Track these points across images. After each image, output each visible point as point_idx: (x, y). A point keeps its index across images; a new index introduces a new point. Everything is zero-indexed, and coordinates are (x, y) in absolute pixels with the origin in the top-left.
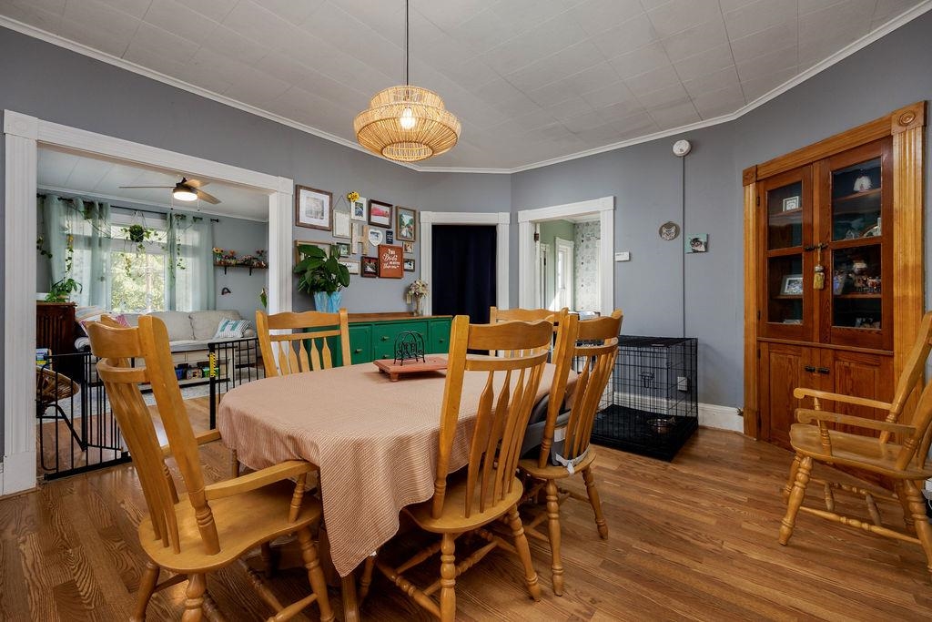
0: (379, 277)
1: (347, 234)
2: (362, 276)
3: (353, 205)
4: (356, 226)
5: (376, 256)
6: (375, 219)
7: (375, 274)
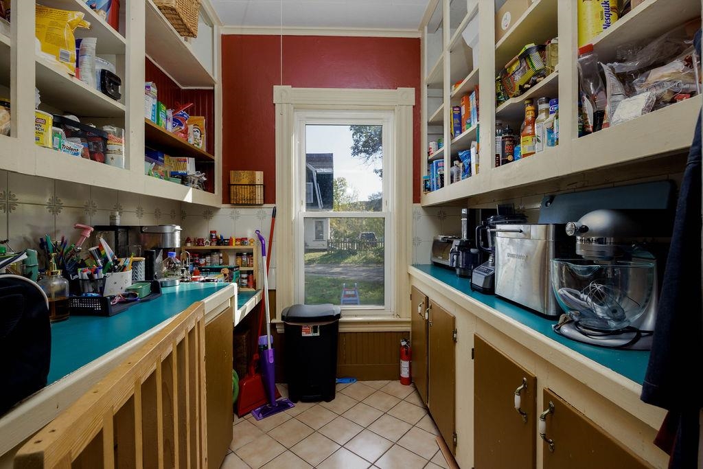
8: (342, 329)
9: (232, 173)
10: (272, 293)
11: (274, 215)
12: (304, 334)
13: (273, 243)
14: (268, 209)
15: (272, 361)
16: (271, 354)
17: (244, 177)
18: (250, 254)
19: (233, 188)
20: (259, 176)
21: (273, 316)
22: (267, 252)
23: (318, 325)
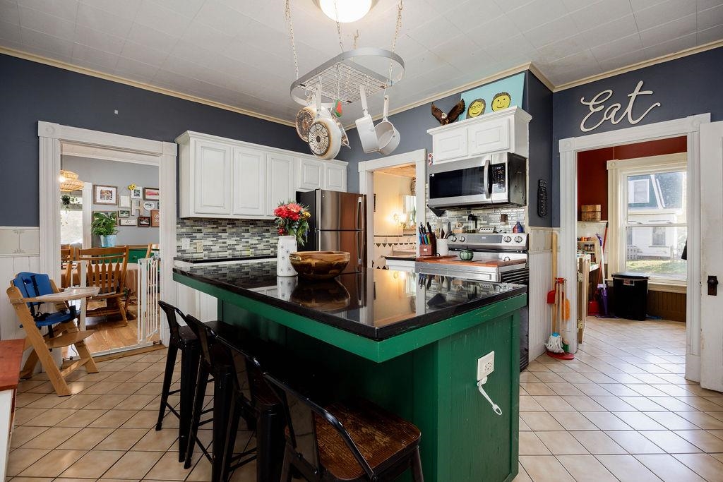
0: (152, 227)
1: (129, 206)
2: (139, 226)
3: (133, 191)
4: (134, 202)
5: (149, 216)
6: (147, 197)
7: (149, 225)
8: (649, 288)
9: (583, 207)
10: (606, 266)
11: (607, 226)
12: (625, 284)
13: (606, 241)
14: (603, 223)
15: (605, 295)
16: (605, 292)
17: (590, 208)
18: (593, 246)
19: (583, 214)
20: (599, 207)
21: (606, 278)
22: (603, 244)
23: (634, 280)
